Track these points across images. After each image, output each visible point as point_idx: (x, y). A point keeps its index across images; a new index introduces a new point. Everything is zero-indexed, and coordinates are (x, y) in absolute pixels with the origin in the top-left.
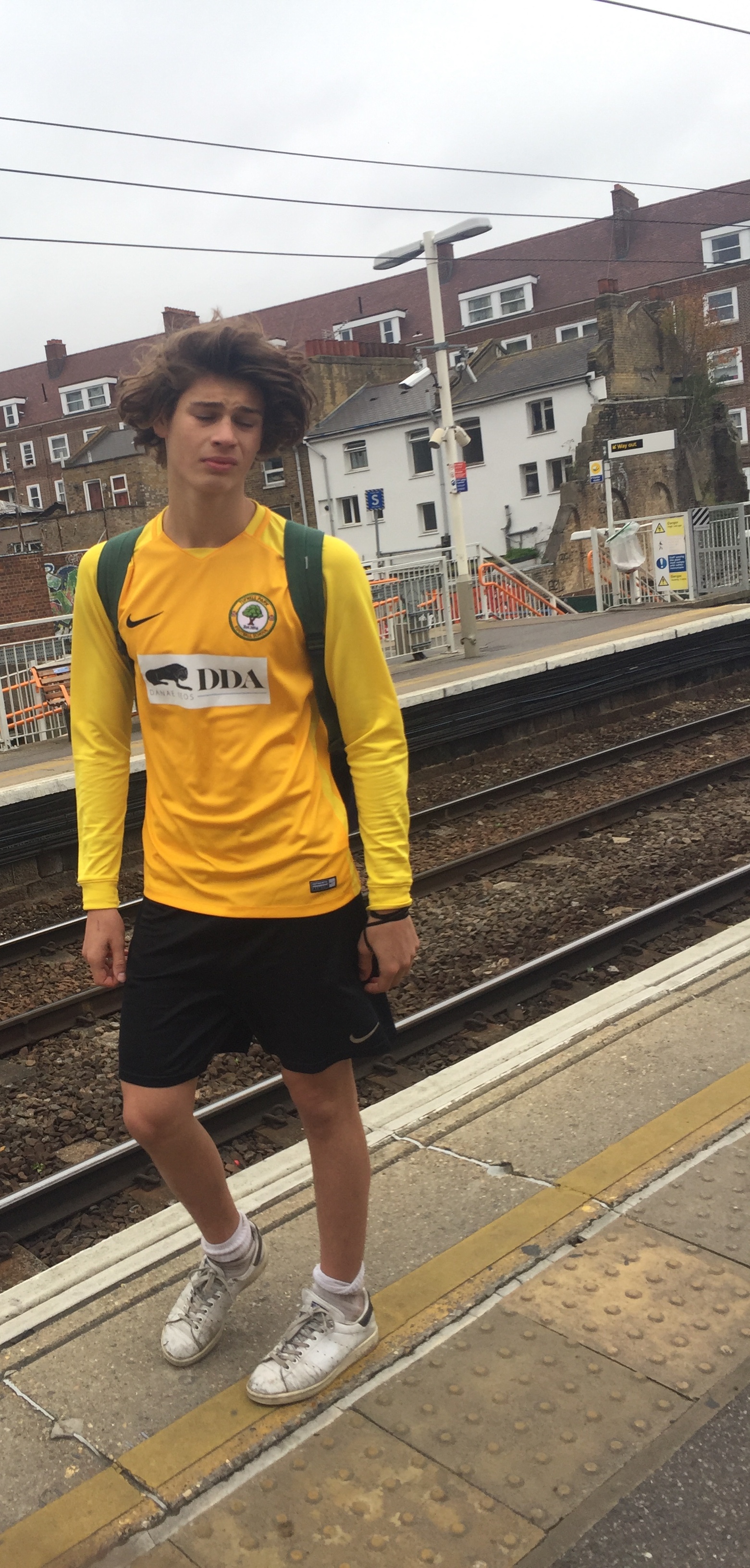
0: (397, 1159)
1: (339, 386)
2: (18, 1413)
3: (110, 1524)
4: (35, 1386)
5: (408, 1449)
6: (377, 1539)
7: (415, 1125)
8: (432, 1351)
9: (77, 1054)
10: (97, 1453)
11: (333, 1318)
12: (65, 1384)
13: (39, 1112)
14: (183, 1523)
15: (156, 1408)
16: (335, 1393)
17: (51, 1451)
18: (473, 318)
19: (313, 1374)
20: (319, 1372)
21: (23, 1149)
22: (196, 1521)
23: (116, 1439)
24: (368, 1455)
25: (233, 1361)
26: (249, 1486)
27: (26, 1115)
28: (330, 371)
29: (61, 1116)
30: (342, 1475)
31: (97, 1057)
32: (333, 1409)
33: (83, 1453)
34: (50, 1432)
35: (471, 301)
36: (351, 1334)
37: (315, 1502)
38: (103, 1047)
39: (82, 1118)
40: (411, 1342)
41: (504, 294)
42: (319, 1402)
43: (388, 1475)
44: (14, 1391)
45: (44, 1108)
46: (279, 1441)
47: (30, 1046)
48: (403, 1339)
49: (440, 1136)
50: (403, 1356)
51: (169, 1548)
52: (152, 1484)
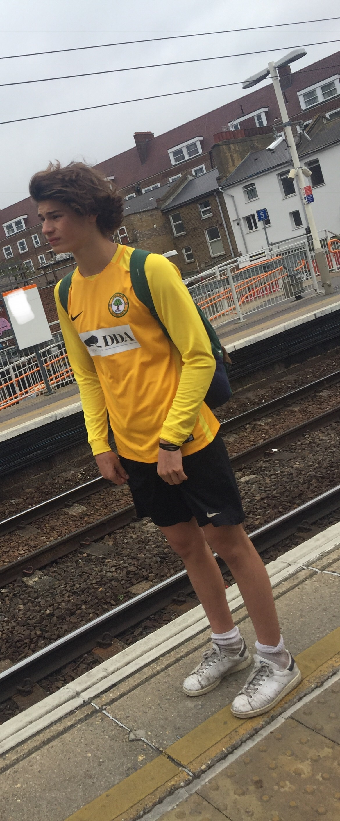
0: (306, 579)
1: (235, 156)
2: (111, 728)
3: (164, 784)
4: (119, 713)
5: (323, 738)
6: (309, 788)
7: (315, 560)
8: (333, 684)
9: (134, 536)
10: (154, 748)
11: (273, 668)
12: (134, 712)
13: (118, 568)
14: (203, 783)
15: (183, 722)
16: (280, 710)
17: (130, 747)
18: (308, 104)
19: (266, 699)
20: (269, 698)
21: (111, 588)
22: (210, 781)
23: (163, 740)
24: (301, 743)
25: (223, 696)
26: (236, 761)
27: (111, 571)
28: (229, 149)
29: (129, 569)
30: (288, 754)
31: (145, 537)
32: (279, 718)
33: (147, 747)
34: (129, 737)
35: (304, 95)
36: (284, 676)
37: (273, 769)
38: (148, 531)
39: (140, 570)
40: (320, 680)
41: (323, 88)
42: (272, 715)
43: (312, 753)
44: (108, 717)
45: (120, 566)
46: (251, 737)
47: (110, 534)
48: (316, 678)
49: (329, 565)
50: (317, 687)
51: (196, 796)
52: (184, 763)
